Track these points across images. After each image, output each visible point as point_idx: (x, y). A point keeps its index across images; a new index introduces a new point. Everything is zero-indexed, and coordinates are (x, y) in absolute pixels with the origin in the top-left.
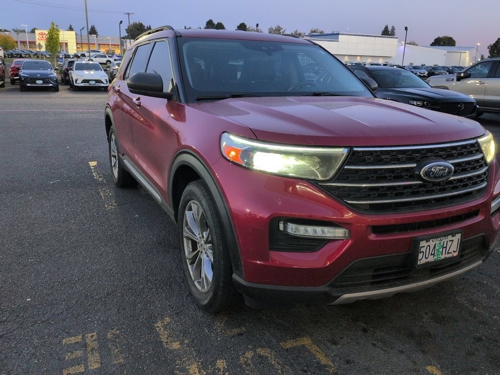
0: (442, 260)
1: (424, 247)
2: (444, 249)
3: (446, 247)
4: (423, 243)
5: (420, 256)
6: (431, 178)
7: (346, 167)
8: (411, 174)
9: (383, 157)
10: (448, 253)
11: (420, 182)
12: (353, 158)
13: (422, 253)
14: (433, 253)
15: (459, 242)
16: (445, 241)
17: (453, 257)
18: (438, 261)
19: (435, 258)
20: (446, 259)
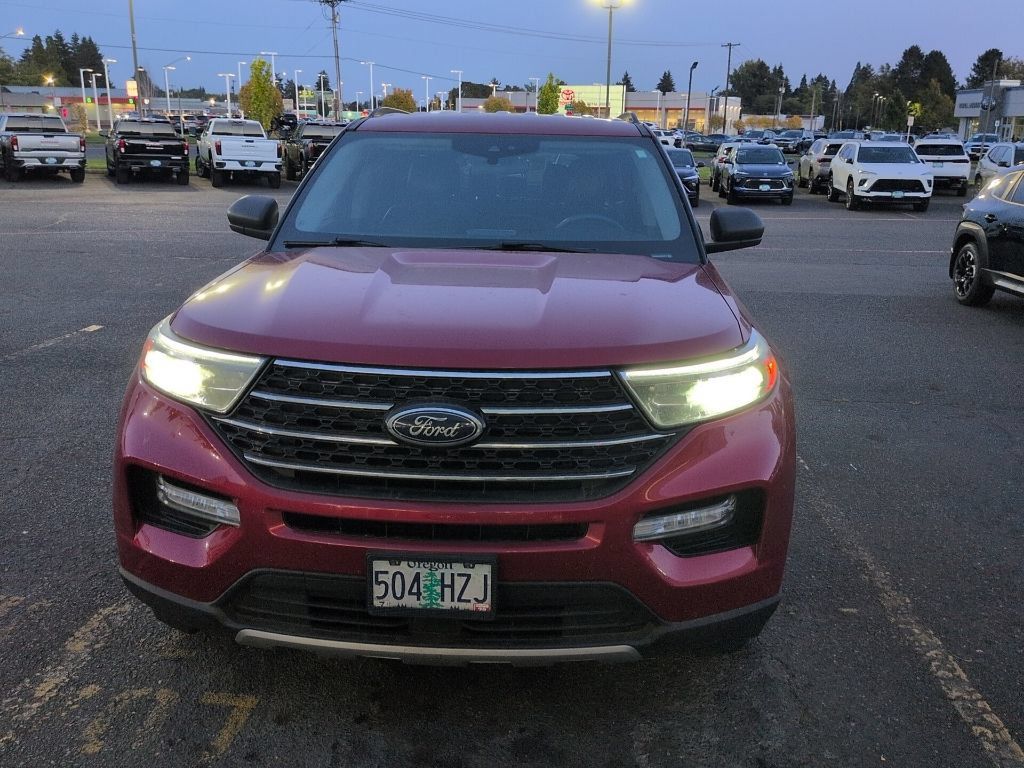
0: (443, 610)
1: (387, 572)
2: (447, 591)
3: (452, 586)
4: (379, 565)
5: (378, 590)
6: (411, 436)
7: (253, 394)
8: (375, 424)
9: (324, 383)
10: (459, 600)
11: (393, 443)
12: (268, 378)
13: (383, 585)
14: (415, 590)
15: (489, 582)
16: (448, 573)
17: (477, 612)
18: (432, 610)
19: (423, 602)
20: (455, 611)
